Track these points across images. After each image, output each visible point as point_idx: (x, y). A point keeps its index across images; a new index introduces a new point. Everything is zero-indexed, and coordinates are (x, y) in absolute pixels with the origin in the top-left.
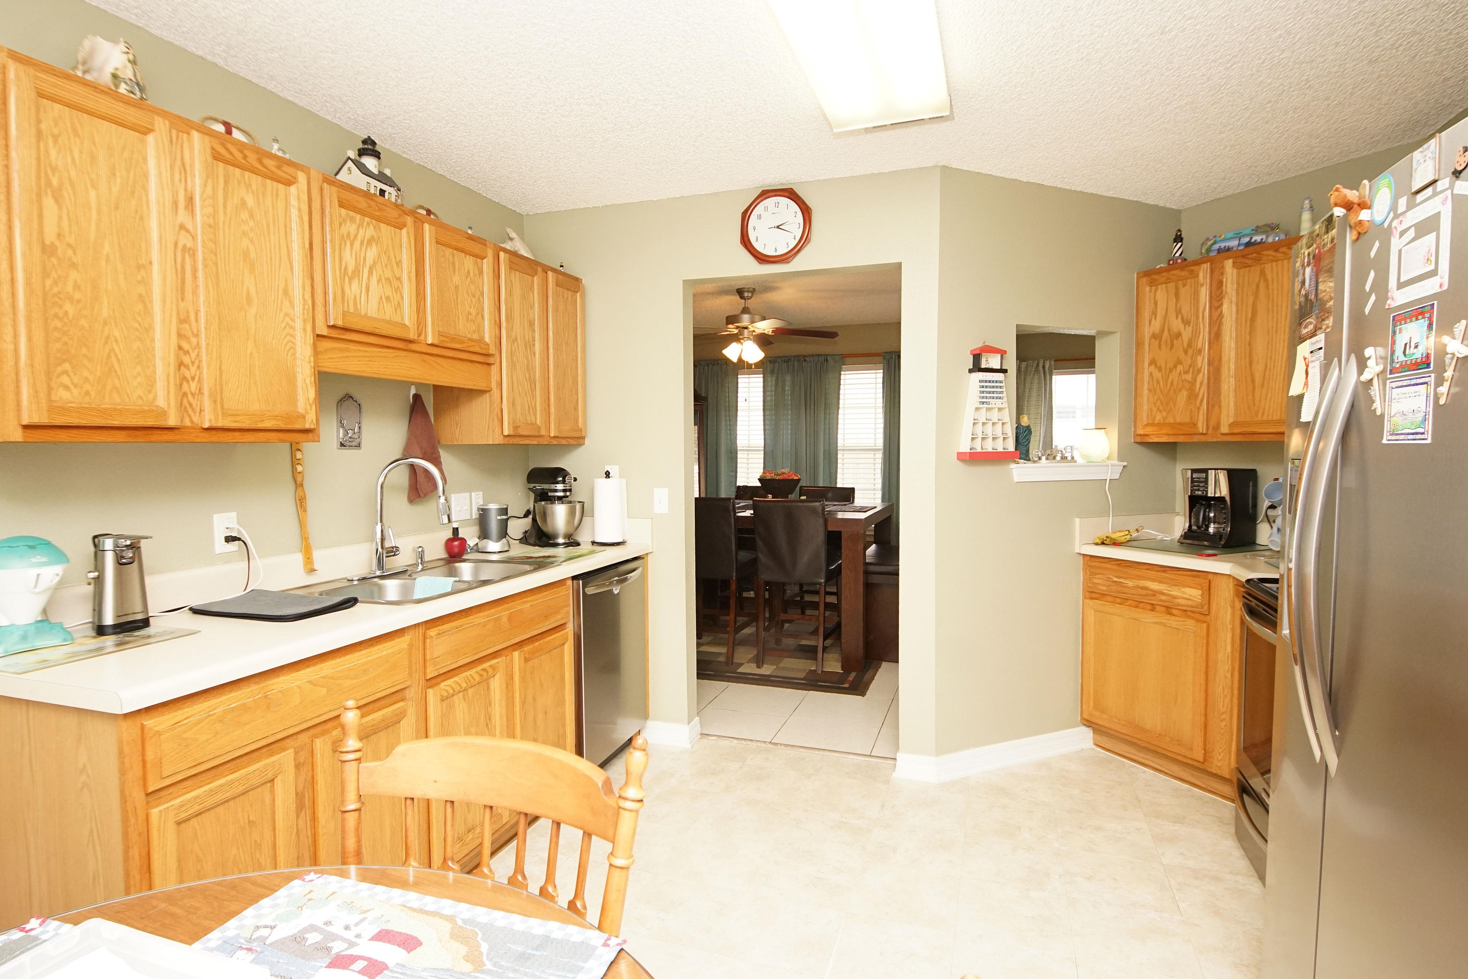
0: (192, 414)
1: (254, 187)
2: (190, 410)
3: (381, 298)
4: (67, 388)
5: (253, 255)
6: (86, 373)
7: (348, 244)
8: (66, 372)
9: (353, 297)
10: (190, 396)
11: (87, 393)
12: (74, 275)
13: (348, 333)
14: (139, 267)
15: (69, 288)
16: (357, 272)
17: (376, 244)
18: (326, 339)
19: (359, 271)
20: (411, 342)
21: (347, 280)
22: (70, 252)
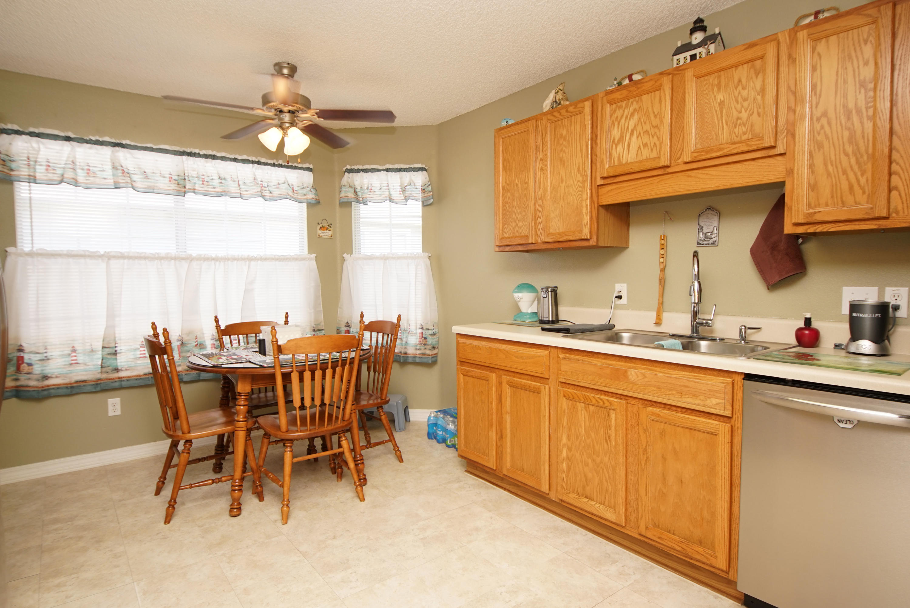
0: (541, 237)
1: (566, 125)
2: (540, 235)
3: (640, 147)
4: (506, 233)
5: (564, 158)
6: (510, 227)
7: (616, 124)
8: (506, 228)
9: (617, 155)
10: (541, 230)
11: (510, 234)
12: (509, 194)
13: (617, 178)
14: (525, 183)
15: (507, 199)
16: (621, 139)
17: (638, 113)
18: (604, 186)
19: (623, 137)
20: (668, 167)
21: (614, 146)
22: (508, 186)
